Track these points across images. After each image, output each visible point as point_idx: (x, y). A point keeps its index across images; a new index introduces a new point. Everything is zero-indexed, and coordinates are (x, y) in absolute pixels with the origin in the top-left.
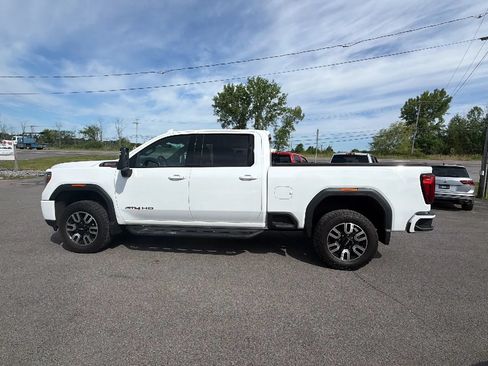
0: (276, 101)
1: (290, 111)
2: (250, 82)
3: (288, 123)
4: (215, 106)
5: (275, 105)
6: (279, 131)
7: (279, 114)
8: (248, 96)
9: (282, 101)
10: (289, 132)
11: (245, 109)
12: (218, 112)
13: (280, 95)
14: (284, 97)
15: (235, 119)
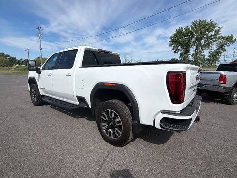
0: (213, 33)
1: (223, 38)
2: (194, 24)
3: (221, 47)
4: (170, 42)
5: (212, 36)
6: (213, 52)
7: (214, 41)
8: (192, 33)
9: (217, 32)
10: (221, 53)
11: (189, 41)
12: (172, 45)
13: (216, 28)
14: (219, 29)
15: (182, 47)
